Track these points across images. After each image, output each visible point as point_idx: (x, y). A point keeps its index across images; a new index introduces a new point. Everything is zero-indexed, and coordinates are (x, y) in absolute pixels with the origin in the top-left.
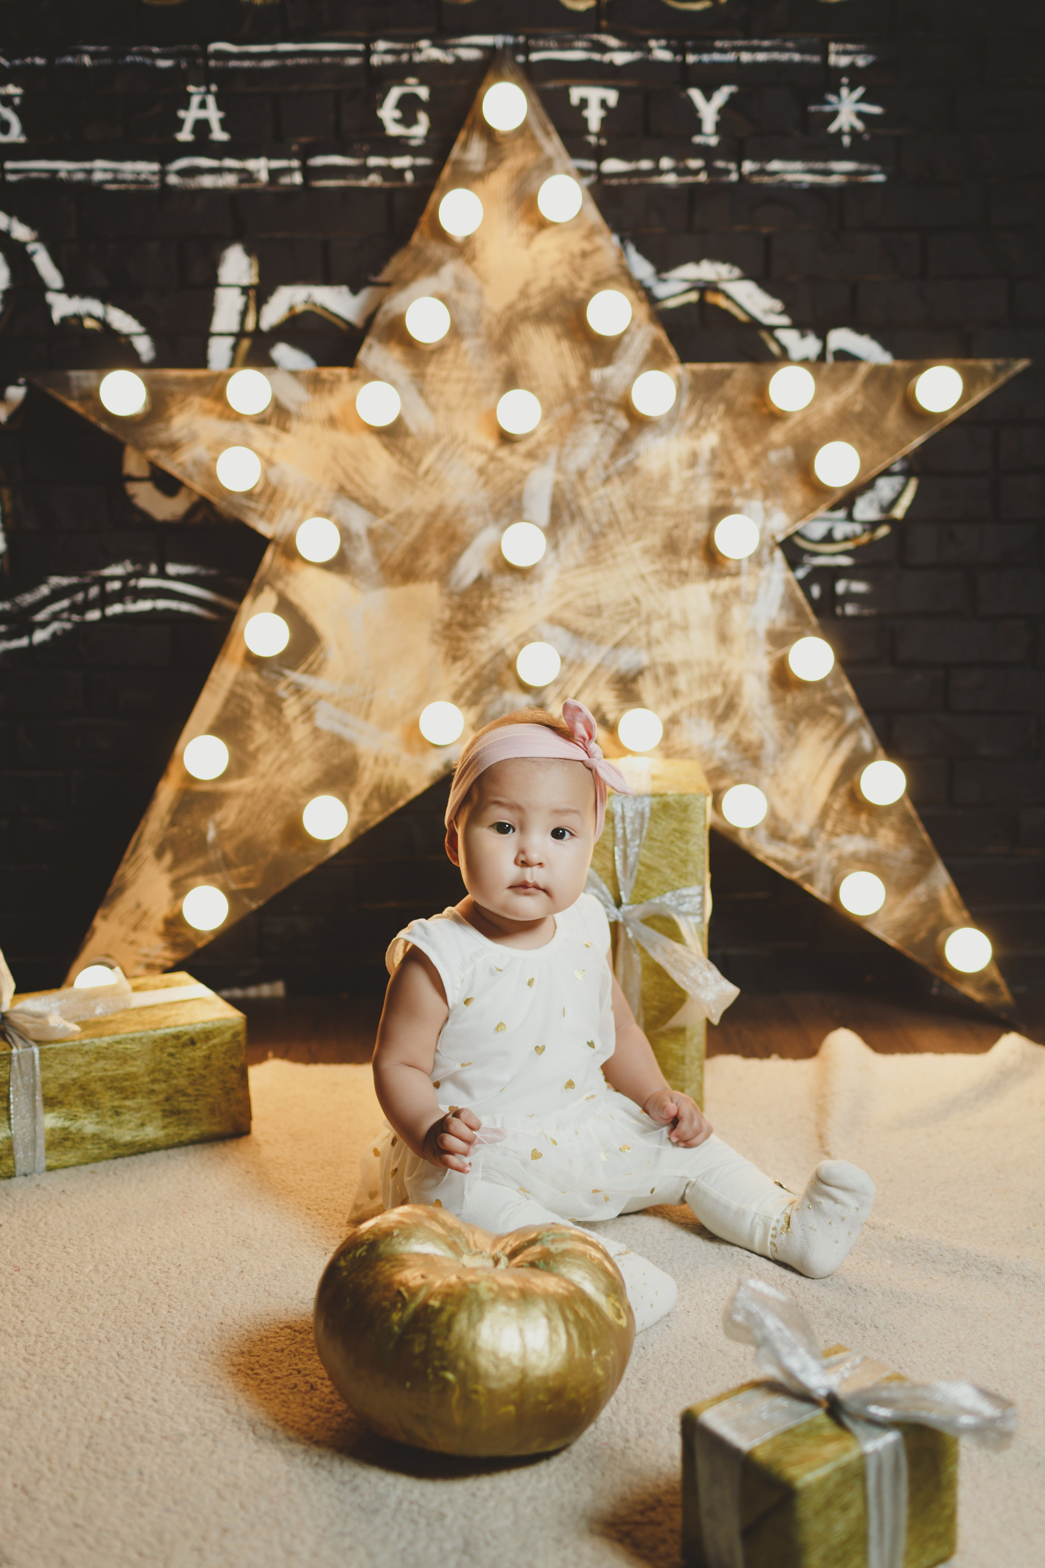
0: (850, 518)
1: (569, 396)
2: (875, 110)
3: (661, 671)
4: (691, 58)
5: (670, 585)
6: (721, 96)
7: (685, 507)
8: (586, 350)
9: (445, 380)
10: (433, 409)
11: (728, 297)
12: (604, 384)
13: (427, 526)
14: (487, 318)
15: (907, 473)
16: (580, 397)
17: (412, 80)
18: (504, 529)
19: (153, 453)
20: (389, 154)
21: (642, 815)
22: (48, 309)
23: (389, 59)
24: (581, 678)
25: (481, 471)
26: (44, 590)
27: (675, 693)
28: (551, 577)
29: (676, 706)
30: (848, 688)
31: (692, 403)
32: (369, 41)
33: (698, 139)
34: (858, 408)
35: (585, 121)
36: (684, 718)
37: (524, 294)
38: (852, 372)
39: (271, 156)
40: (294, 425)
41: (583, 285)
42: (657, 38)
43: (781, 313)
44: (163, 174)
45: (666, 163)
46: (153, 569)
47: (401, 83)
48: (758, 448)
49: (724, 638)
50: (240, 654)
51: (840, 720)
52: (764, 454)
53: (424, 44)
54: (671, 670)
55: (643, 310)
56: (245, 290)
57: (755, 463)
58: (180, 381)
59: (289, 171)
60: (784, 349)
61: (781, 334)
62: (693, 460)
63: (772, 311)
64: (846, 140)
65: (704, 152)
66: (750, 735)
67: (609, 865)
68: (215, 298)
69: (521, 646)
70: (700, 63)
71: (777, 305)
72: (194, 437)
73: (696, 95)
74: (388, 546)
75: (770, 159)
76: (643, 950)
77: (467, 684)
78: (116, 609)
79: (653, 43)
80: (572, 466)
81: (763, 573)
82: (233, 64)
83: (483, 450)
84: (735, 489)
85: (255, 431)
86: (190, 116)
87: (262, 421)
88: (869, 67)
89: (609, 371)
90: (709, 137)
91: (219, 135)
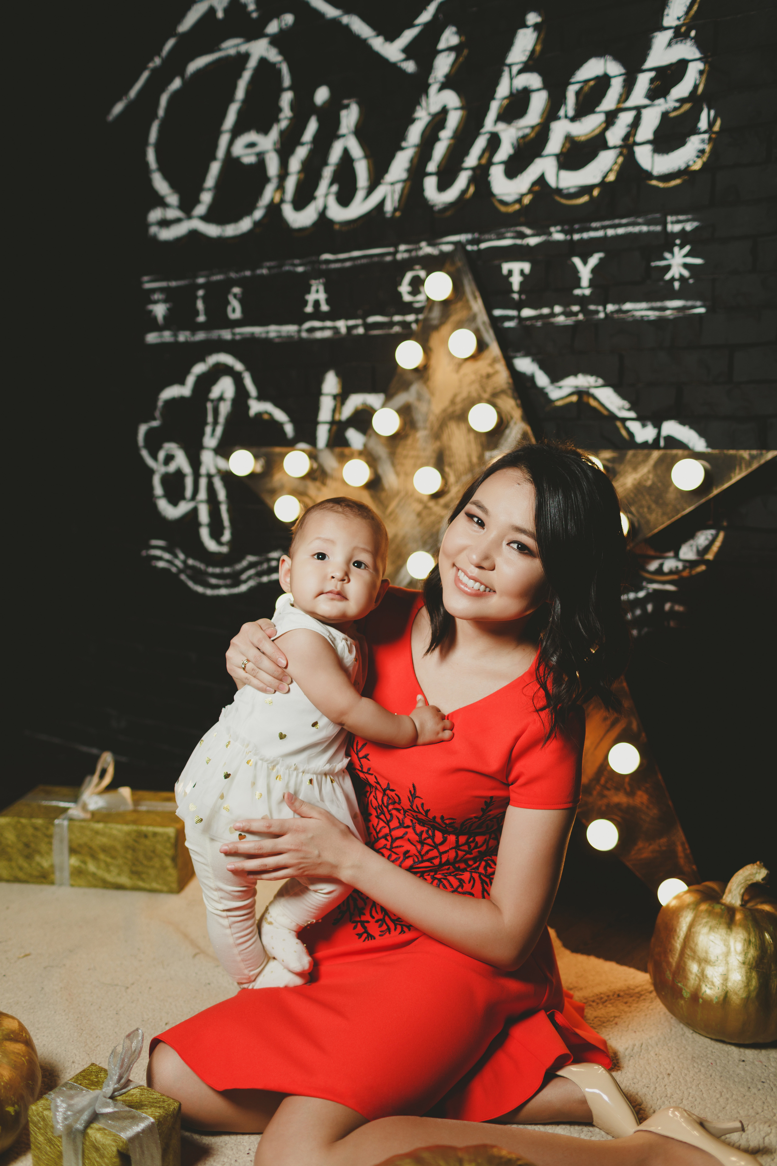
0: (676, 557)
1: (471, 468)
2: (698, 261)
4: (576, 237)
6: (594, 260)
9: (406, 457)
10: (399, 474)
11: (595, 399)
14: (431, 418)
17: (417, 267)
20: (404, 313)
22: (248, 408)
23: (406, 255)
25: (419, 515)
32: (396, 245)
33: (577, 292)
34: (649, 483)
35: (510, 284)
37: (453, 402)
38: (648, 456)
39: (347, 318)
40: (329, 482)
42: (555, 225)
43: (629, 410)
44: (299, 331)
45: (558, 309)
47: (412, 269)
53: (423, 244)
55: (519, 412)
56: (335, 397)
59: (356, 327)
60: (631, 435)
61: (630, 424)
63: (623, 408)
64: (677, 285)
65: (583, 301)
68: (321, 402)
70: (582, 240)
71: (627, 405)
73: (577, 261)
75: (624, 302)
79: (552, 229)
82: (333, 266)
83: (421, 502)
86: (311, 298)
88: (695, 230)
90: (585, 290)
91: (325, 308)
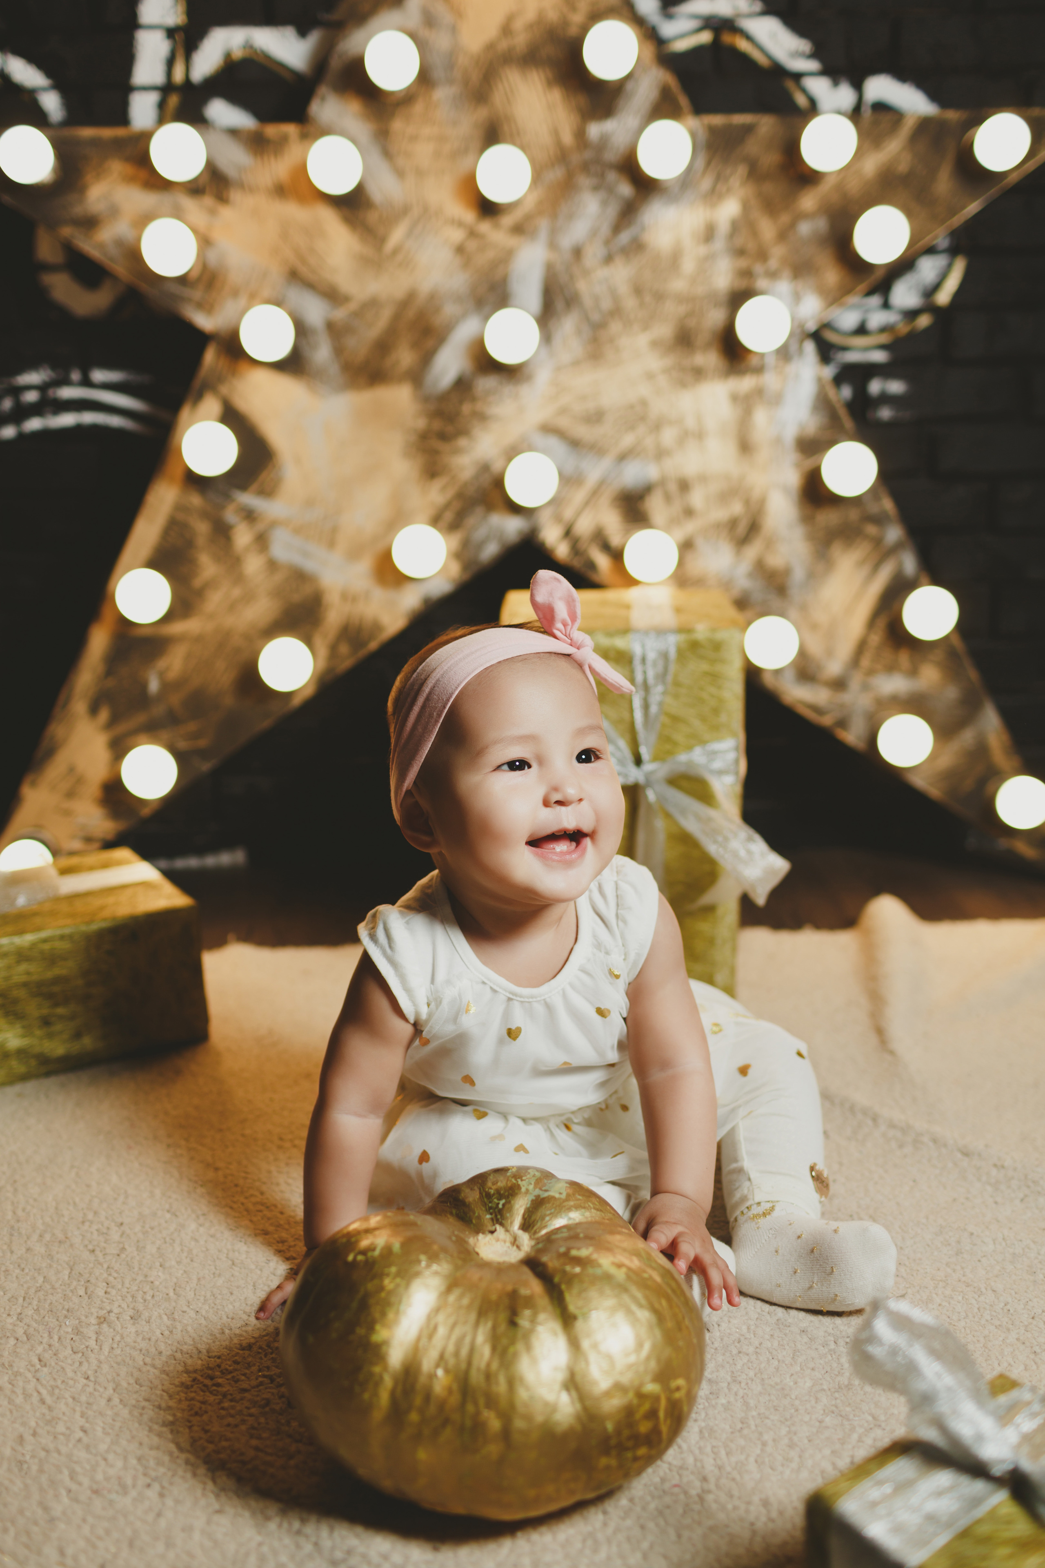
0: (886, 305)
1: (562, 156)
3: (673, 487)
5: (683, 384)
7: (700, 290)
8: (582, 100)
9: (414, 138)
10: (400, 173)
11: (748, 37)
12: (604, 142)
13: (397, 317)
14: (463, 61)
15: (953, 251)
16: (576, 159)
18: (487, 318)
19: (66, 231)
21: (665, 656)
24: (579, 496)
25: (460, 250)
27: (689, 512)
28: (543, 377)
29: (689, 528)
30: (888, 505)
31: (708, 163)
34: (903, 167)
36: (700, 542)
37: (506, 30)
38: (894, 129)
40: (235, 195)
41: (577, 18)
43: (810, 57)
46: (75, 376)
48: (785, 218)
49: (745, 447)
50: (179, 473)
51: (878, 542)
52: (793, 225)
54: (684, 486)
55: (650, 51)
56: (171, 33)
57: (783, 236)
58: (95, 142)
60: (812, 100)
61: (809, 83)
62: (709, 233)
63: (797, 54)
66: (775, 561)
67: (626, 715)
68: (135, 43)
69: (510, 459)
71: (804, 45)
72: (114, 212)
74: (351, 342)
76: (668, 815)
77: (447, 506)
78: (34, 424)
80: (567, 241)
81: (792, 368)
83: (460, 224)
84: (758, 268)
85: (188, 203)
87: (194, 188)
89: (609, 126)
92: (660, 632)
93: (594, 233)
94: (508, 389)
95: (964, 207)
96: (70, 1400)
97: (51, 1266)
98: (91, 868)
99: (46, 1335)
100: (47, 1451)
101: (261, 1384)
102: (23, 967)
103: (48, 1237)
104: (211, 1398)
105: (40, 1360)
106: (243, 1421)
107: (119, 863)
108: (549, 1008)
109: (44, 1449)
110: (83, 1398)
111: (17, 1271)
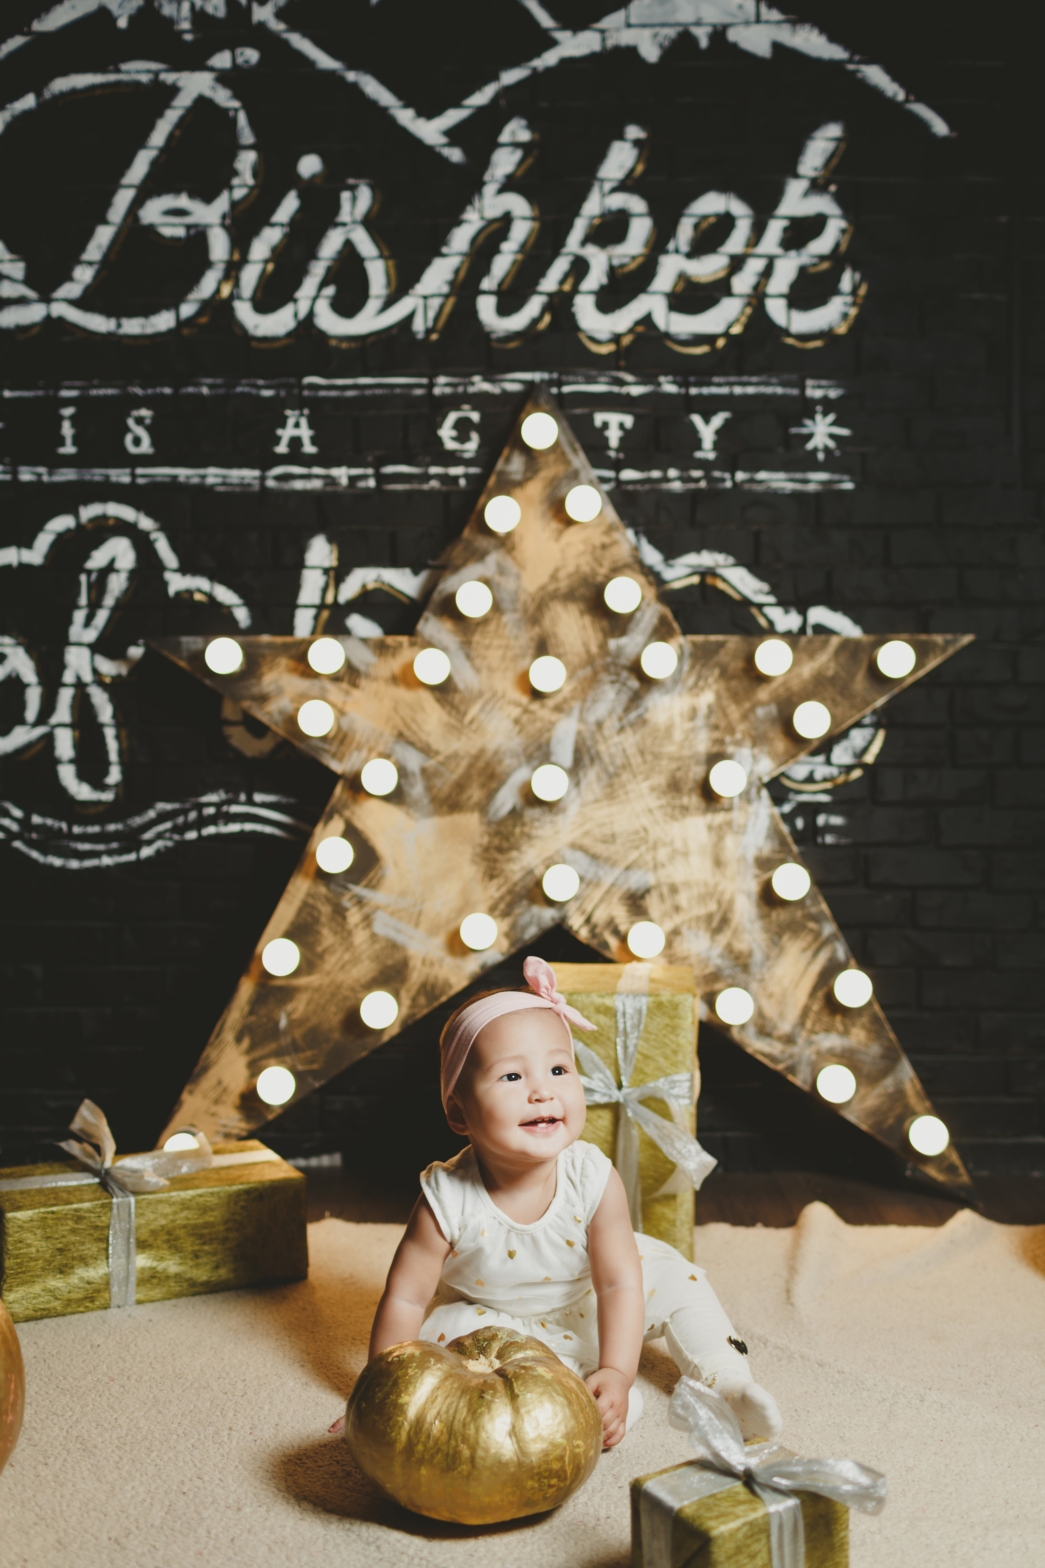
0: (828, 762)
1: (590, 660)
2: (844, 432)
3: (665, 890)
4: (693, 391)
5: (673, 818)
6: (718, 420)
7: (686, 752)
8: (605, 623)
9: (488, 647)
10: (478, 670)
11: (724, 580)
12: (619, 651)
13: (471, 766)
14: (523, 597)
15: (876, 726)
16: (599, 662)
17: (466, 407)
18: (535, 769)
19: (246, 704)
20: (446, 465)
21: (640, 1012)
22: (165, 585)
23: (448, 390)
24: (597, 894)
25: (517, 721)
26: (151, 814)
27: (677, 909)
28: (573, 809)
29: (677, 920)
30: (824, 907)
31: (692, 667)
32: (432, 376)
33: (699, 455)
34: (830, 673)
35: (606, 439)
36: (684, 930)
37: (554, 577)
38: (825, 643)
39: (350, 465)
40: (363, 682)
41: (603, 571)
42: (666, 374)
43: (768, 593)
44: (263, 479)
45: (672, 473)
46: (243, 797)
47: (458, 409)
48: (747, 705)
49: (718, 863)
50: (312, 870)
51: (817, 934)
52: (752, 709)
53: (477, 379)
54: (674, 890)
55: (651, 593)
56: (326, 571)
57: (745, 717)
58: (271, 646)
59: (365, 477)
60: (771, 623)
61: (768, 610)
62: (693, 714)
63: (761, 592)
64: (821, 456)
65: (703, 464)
66: (740, 946)
67: (612, 1053)
68: (302, 578)
69: (547, 867)
70: (700, 396)
71: (765, 587)
72: (280, 691)
73: (697, 419)
74: (438, 782)
75: (758, 470)
76: (640, 1127)
77: (502, 898)
78: (210, 830)
79: (662, 379)
80: (592, 718)
81: (752, 809)
82: (322, 393)
83: (518, 704)
84: (728, 739)
85: (330, 687)
86: (286, 434)
87: (336, 678)
88: (840, 399)
89: (623, 641)
90: (707, 452)
91: (309, 449)
92: (636, 994)
93: (611, 713)
94: (548, 818)
95: (875, 700)
96: (212, 1466)
97: (198, 1400)
98: (231, 1152)
99: (196, 1434)
100: (199, 1488)
101: (331, 1464)
102: (185, 1214)
103: (196, 1385)
104: (300, 1469)
105: (193, 1446)
106: (319, 1481)
107: (252, 1149)
108: (534, 1240)
109: (196, 1487)
110: (220, 1465)
111: (177, 1402)
